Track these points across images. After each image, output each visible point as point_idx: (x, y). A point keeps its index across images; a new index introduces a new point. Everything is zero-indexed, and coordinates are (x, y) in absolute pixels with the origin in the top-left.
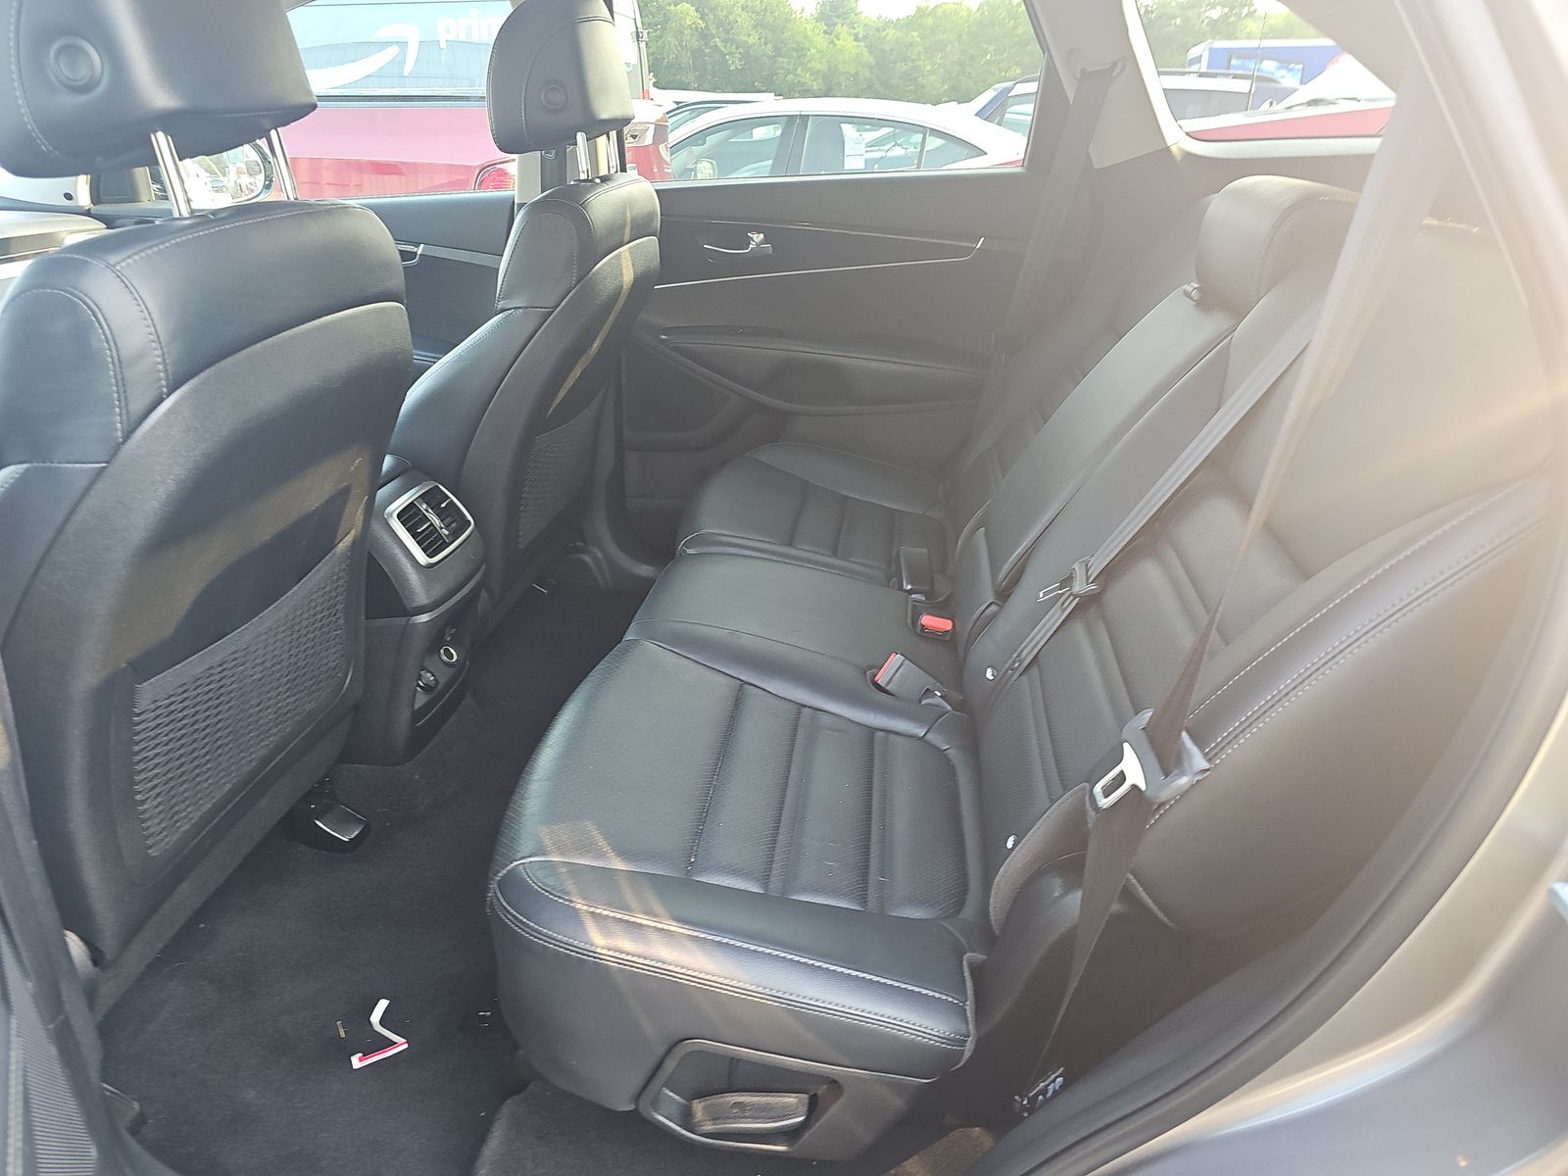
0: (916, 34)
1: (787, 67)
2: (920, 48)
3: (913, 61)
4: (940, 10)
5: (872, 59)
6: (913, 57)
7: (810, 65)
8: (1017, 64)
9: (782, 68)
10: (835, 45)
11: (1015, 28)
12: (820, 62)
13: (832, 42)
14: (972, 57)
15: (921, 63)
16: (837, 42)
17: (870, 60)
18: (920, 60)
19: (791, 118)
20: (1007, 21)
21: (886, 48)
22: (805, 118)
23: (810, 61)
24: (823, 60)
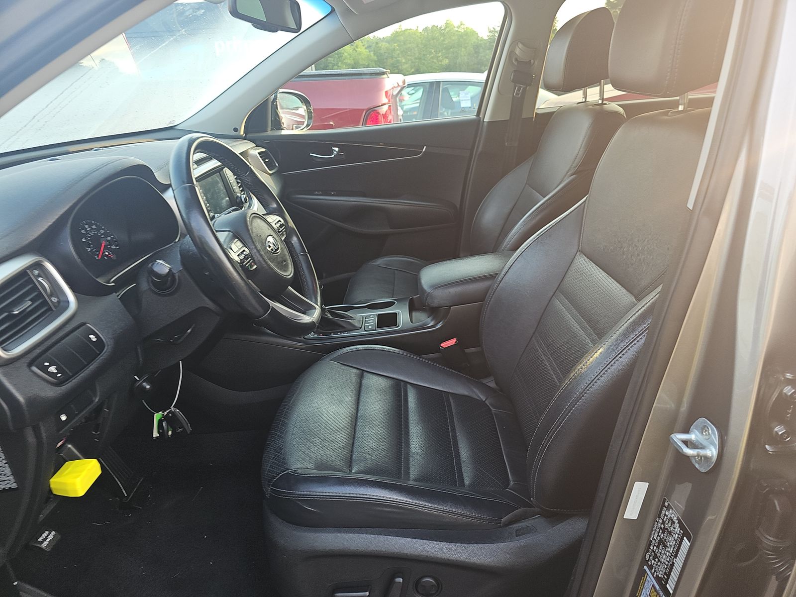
0: (396, 45)
1: (333, 63)
2: (398, 52)
3: (396, 58)
4: (406, 33)
5: (376, 57)
6: (396, 56)
7: (345, 61)
8: (447, 57)
9: (331, 63)
10: (356, 51)
11: (444, 40)
12: (350, 60)
13: (354, 49)
14: (424, 55)
15: (400, 59)
16: (357, 49)
17: (375, 58)
18: (399, 57)
19: (432, 83)
20: (440, 37)
21: (382, 51)
22: (438, 83)
23: (344, 59)
24: (351, 59)
